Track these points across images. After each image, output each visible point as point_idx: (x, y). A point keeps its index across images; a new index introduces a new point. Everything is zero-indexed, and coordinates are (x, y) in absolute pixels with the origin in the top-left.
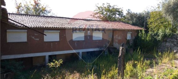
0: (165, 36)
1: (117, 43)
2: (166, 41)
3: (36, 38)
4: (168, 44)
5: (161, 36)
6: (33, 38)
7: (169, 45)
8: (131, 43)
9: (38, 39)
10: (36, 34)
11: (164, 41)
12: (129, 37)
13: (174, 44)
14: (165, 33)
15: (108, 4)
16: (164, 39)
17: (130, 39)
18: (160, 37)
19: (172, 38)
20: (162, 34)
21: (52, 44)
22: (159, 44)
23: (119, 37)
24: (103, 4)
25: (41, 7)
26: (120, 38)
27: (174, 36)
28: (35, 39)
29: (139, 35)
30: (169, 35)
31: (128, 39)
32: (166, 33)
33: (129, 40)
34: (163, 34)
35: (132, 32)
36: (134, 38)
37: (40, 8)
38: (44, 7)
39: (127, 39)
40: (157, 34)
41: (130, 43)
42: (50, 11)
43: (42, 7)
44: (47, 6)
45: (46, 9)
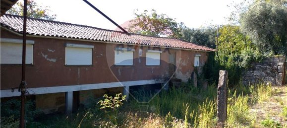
0: (252, 61)
1: (180, 72)
2: (254, 69)
3: (50, 59)
4: (256, 73)
5: (247, 60)
6: (46, 56)
7: (259, 74)
8: (200, 71)
9: (54, 60)
10: (51, 50)
11: (250, 69)
12: (197, 62)
13: (267, 73)
14: (252, 56)
15: (154, 12)
16: (250, 65)
17: (198, 66)
18: (244, 62)
19: (262, 64)
20: (248, 58)
21: (79, 69)
22: (242, 73)
23: (184, 62)
24: (146, 11)
25: (35, 9)
26: (184, 64)
27: (267, 61)
28: (48, 59)
29: (215, 59)
30: (259, 59)
31: (195, 65)
32: (255, 56)
33: (196, 67)
34: (250, 57)
35: (201, 54)
36: (203, 64)
37: (35, 12)
38: (42, 9)
39: (194, 67)
40: (238, 57)
41: (198, 73)
42: (54, 17)
43: (38, 9)
44: (47, 8)
45: (46, 14)
